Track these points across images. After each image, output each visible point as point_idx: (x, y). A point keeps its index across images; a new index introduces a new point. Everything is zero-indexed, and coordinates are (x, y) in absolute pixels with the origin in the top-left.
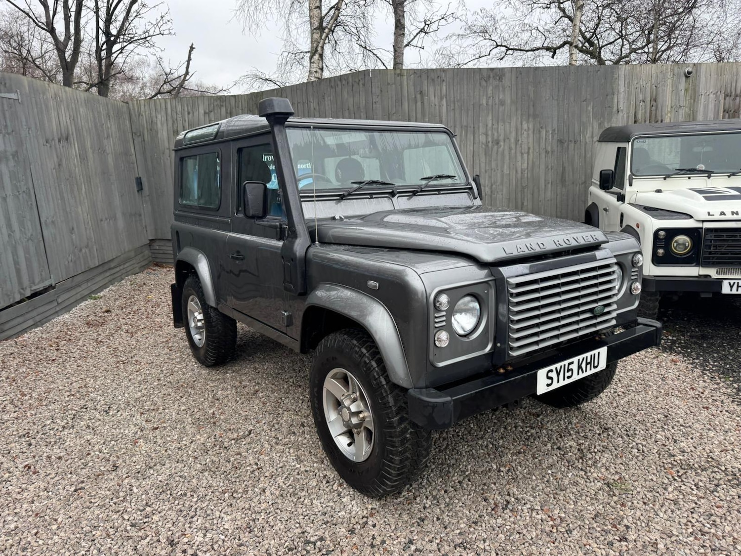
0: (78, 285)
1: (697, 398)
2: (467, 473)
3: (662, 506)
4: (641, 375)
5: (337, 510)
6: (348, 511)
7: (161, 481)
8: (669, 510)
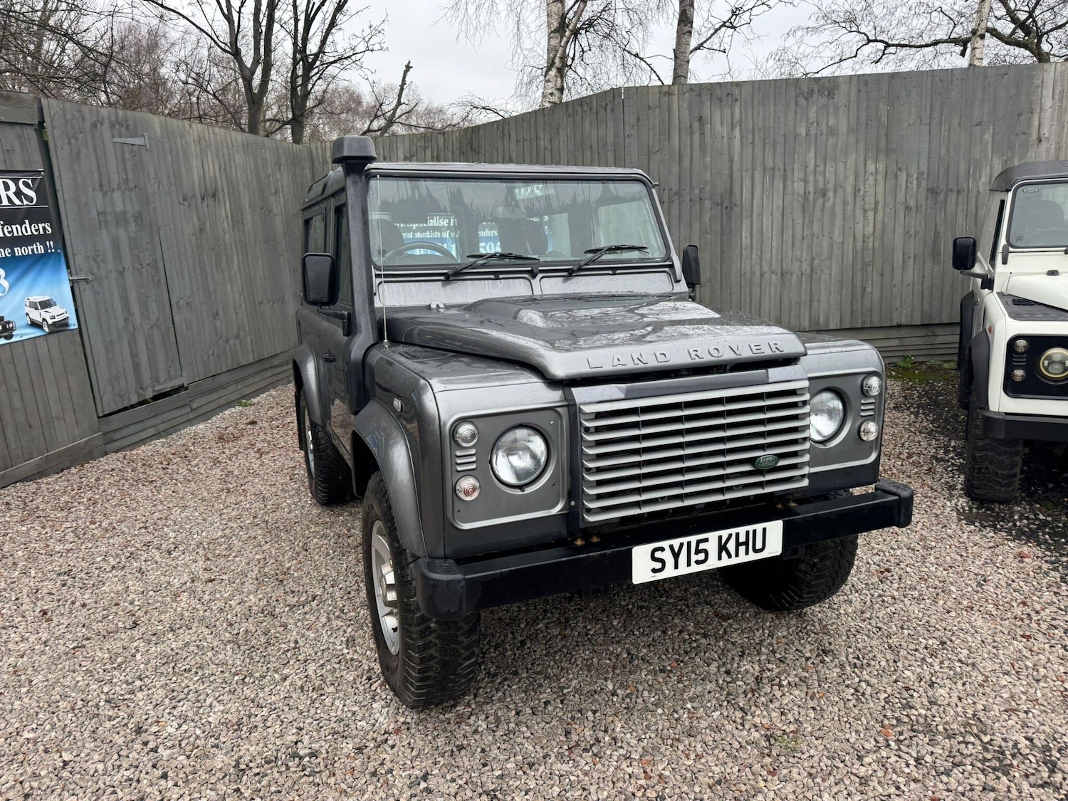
0: (223, 387)
1: (1022, 620)
2: (565, 691)
3: (836, 784)
4: (945, 572)
5: (358, 718)
6: (372, 721)
7: (172, 650)
8: (845, 792)
